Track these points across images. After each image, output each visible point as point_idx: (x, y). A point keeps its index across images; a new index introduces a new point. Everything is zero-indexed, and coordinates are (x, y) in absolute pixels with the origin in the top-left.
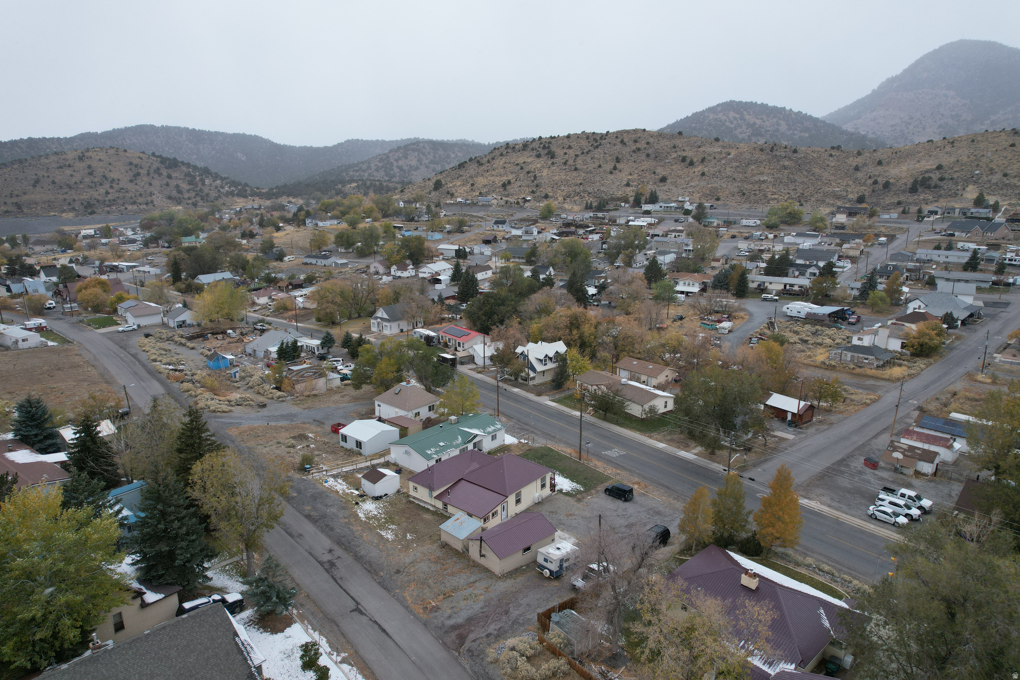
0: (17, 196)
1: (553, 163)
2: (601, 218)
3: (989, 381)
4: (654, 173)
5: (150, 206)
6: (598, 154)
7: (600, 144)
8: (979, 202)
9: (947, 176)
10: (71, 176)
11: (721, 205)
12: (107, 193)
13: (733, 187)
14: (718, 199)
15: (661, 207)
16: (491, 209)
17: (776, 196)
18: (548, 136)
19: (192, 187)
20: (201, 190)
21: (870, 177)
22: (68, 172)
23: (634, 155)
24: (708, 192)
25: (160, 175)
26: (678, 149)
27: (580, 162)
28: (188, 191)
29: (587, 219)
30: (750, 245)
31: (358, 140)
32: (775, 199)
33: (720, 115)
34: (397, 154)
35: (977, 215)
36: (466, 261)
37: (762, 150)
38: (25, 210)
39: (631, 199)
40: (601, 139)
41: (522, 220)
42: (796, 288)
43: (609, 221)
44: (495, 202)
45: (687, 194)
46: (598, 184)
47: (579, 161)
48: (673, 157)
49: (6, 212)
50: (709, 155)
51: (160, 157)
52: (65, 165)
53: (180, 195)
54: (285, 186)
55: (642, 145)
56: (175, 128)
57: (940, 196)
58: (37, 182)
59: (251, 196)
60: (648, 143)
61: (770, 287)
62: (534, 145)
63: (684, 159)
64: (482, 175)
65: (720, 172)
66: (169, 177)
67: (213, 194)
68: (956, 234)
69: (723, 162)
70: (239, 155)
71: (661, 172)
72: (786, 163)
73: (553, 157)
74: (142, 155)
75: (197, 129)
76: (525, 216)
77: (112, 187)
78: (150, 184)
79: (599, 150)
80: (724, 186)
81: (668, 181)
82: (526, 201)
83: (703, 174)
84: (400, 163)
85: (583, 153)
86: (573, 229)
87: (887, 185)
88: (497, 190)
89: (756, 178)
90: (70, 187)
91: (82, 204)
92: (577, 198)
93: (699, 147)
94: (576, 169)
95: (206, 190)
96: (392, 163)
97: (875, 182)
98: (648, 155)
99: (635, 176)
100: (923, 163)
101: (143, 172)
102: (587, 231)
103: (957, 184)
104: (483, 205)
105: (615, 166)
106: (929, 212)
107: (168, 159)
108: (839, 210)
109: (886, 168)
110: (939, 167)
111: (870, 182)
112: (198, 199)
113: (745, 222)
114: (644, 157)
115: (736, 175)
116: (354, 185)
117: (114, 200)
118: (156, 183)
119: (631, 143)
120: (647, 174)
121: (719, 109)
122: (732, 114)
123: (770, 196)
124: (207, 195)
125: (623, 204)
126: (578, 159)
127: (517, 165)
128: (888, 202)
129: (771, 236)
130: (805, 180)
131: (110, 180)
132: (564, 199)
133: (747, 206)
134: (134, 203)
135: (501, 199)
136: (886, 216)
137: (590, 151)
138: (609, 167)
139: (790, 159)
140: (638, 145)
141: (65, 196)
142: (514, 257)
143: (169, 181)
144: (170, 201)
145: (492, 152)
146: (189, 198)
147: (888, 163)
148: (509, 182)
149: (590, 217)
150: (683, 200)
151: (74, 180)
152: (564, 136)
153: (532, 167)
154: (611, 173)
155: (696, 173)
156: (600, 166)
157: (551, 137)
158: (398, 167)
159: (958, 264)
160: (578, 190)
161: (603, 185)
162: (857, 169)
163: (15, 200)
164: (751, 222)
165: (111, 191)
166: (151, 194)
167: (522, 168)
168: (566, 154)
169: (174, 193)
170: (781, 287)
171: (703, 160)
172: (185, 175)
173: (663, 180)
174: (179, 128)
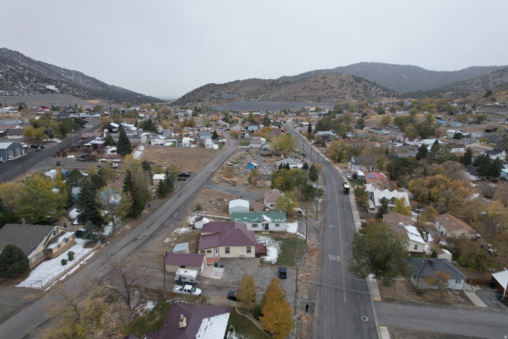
0: (296, 93)
5: (343, 99)
10: (317, 85)
12: (328, 93)
19: (365, 91)
20: (368, 93)
22: (317, 84)
25: (352, 85)
28: (362, 93)
31: (477, 67)
34: (495, 75)
38: (297, 99)
49: (291, 100)
51: (356, 77)
52: (316, 81)
53: (358, 95)
54: (412, 92)
56: (376, 63)
58: (305, 88)
59: (392, 97)
66: (356, 86)
67: (373, 95)
70: (404, 76)
74: (348, 76)
75: (386, 63)
77: (330, 90)
78: (346, 89)
84: (495, 80)
90: (315, 90)
91: (317, 97)
95: (371, 93)
96: (489, 80)
101: (345, 84)
107: (358, 78)
112: (365, 97)
116: (451, 93)
117: (329, 96)
118: (349, 89)
124: (370, 95)
131: (331, 87)
134: (337, 98)
141: (312, 94)
143: (355, 88)
144: (353, 98)
146: (361, 97)
151: (318, 87)
158: (493, 83)
163: (295, 95)
165: (329, 92)
166: (345, 94)
169: (356, 94)
172: (364, 86)
174: (378, 63)
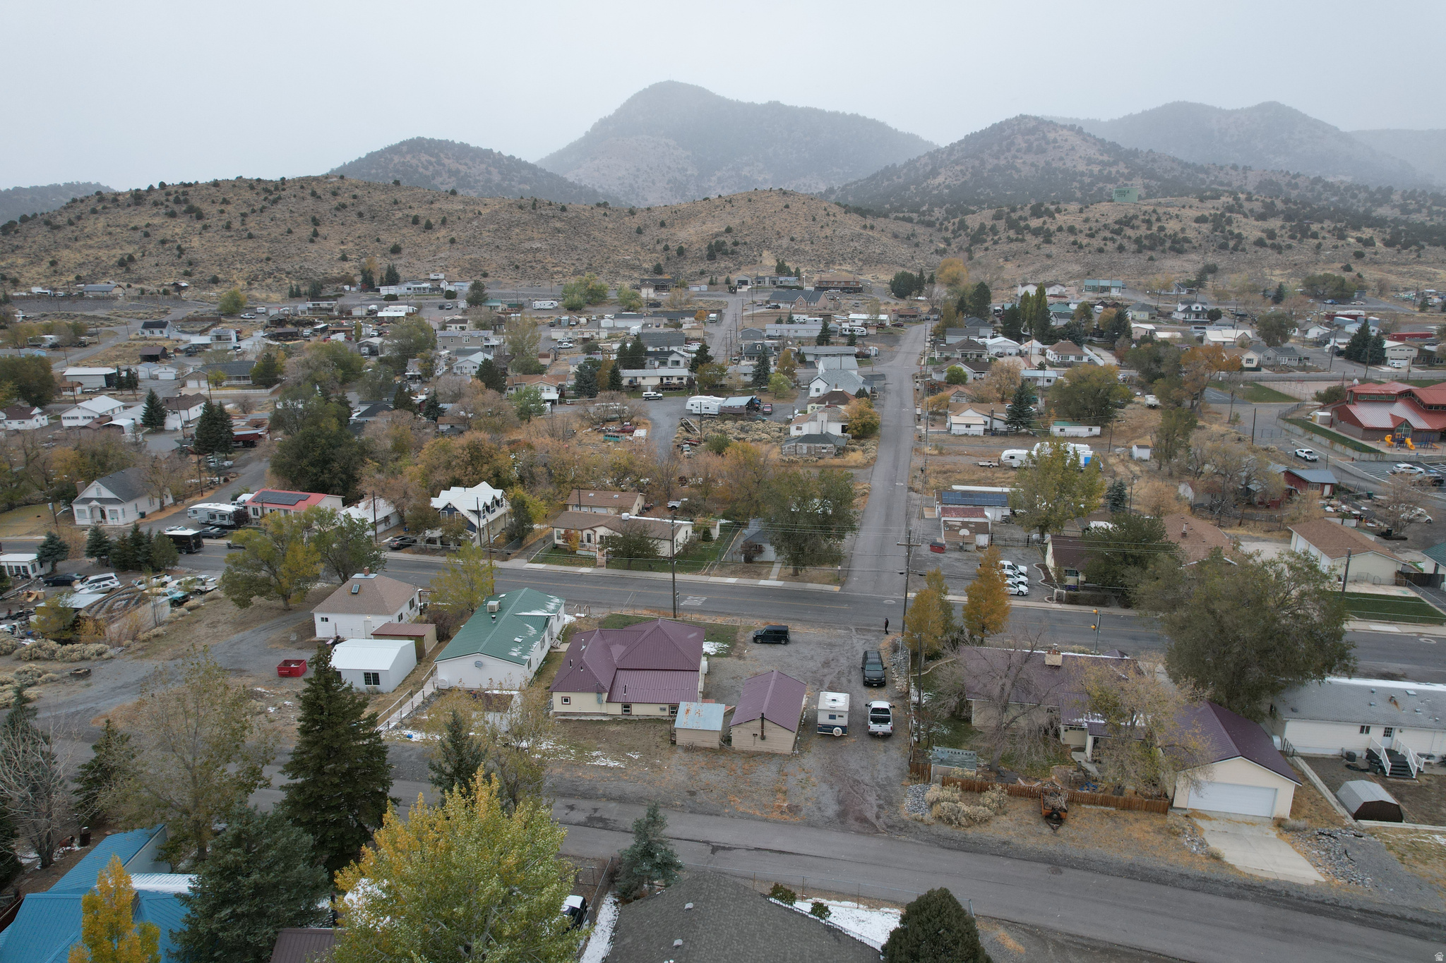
1: (205, 227)
2: (326, 309)
3: (936, 452)
4: (378, 240)
6: (279, 211)
7: (280, 198)
8: (781, 269)
9: (739, 239)
11: (491, 284)
13: (500, 258)
14: (485, 275)
15: (409, 289)
16: (116, 303)
17: (559, 269)
18: (177, 182)
21: (658, 242)
23: (338, 214)
24: (468, 266)
26: (401, 206)
27: (252, 225)
29: (303, 312)
30: (566, 333)
32: (558, 272)
33: (409, 157)
35: (786, 284)
36: (137, 392)
37: (521, 207)
39: (359, 279)
40: (277, 188)
41: (190, 320)
42: (675, 381)
43: (341, 312)
44: (118, 291)
45: (439, 269)
46: (297, 258)
47: (252, 223)
48: (397, 217)
50: (450, 214)
55: (345, 198)
57: (741, 263)
60: (355, 197)
61: (644, 383)
62: (154, 196)
63: (416, 221)
64: (67, 247)
65: (475, 237)
68: (781, 305)
69: (475, 223)
71: (390, 240)
72: (558, 225)
73: (200, 217)
76: (192, 313)
79: (280, 206)
80: (487, 256)
81: (403, 252)
82: (179, 288)
83: (453, 241)
85: (253, 211)
86: (290, 328)
87: (681, 252)
88: (112, 272)
89: (527, 245)
92: (269, 281)
93: (432, 203)
94: (250, 236)
97: (666, 248)
98: (360, 215)
99: (351, 245)
100: (709, 225)
102: (316, 330)
103: (751, 249)
104: (97, 298)
105: (315, 230)
106: (739, 281)
108: (644, 284)
109: (672, 231)
110: (729, 230)
111: (660, 247)
113: (538, 304)
114: (354, 217)
115: (498, 242)
119: (328, 196)
120: (368, 242)
121: (405, 148)
122: (425, 158)
123: (551, 270)
125: (347, 287)
126: (248, 220)
127: (135, 229)
128: (689, 272)
129: (583, 320)
130: (587, 246)
132: (249, 284)
133: (525, 283)
135: (129, 286)
136: (696, 289)
137: (264, 207)
138: (306, 231)
139: (560, 220)
140: (340, 200)
142: (229, 378)
145: (68, 207)
147: (672, 225)
148: (131, 259)
149: (309, 309)
150: (436, 277)
152: (207, 184)
153: (168, 233)
154: (312, 241)
155: (442, 240)
156: (290, 232)
157: (184, 185)
159: (810, 338)
160: (267, 269)
161: (305, 260)
162: (639, 231)
164: (546, 304)
167: (147, 235)
168: (222, 212)
170: (657, 382)
171: (444, 222)
173: (396, 250)
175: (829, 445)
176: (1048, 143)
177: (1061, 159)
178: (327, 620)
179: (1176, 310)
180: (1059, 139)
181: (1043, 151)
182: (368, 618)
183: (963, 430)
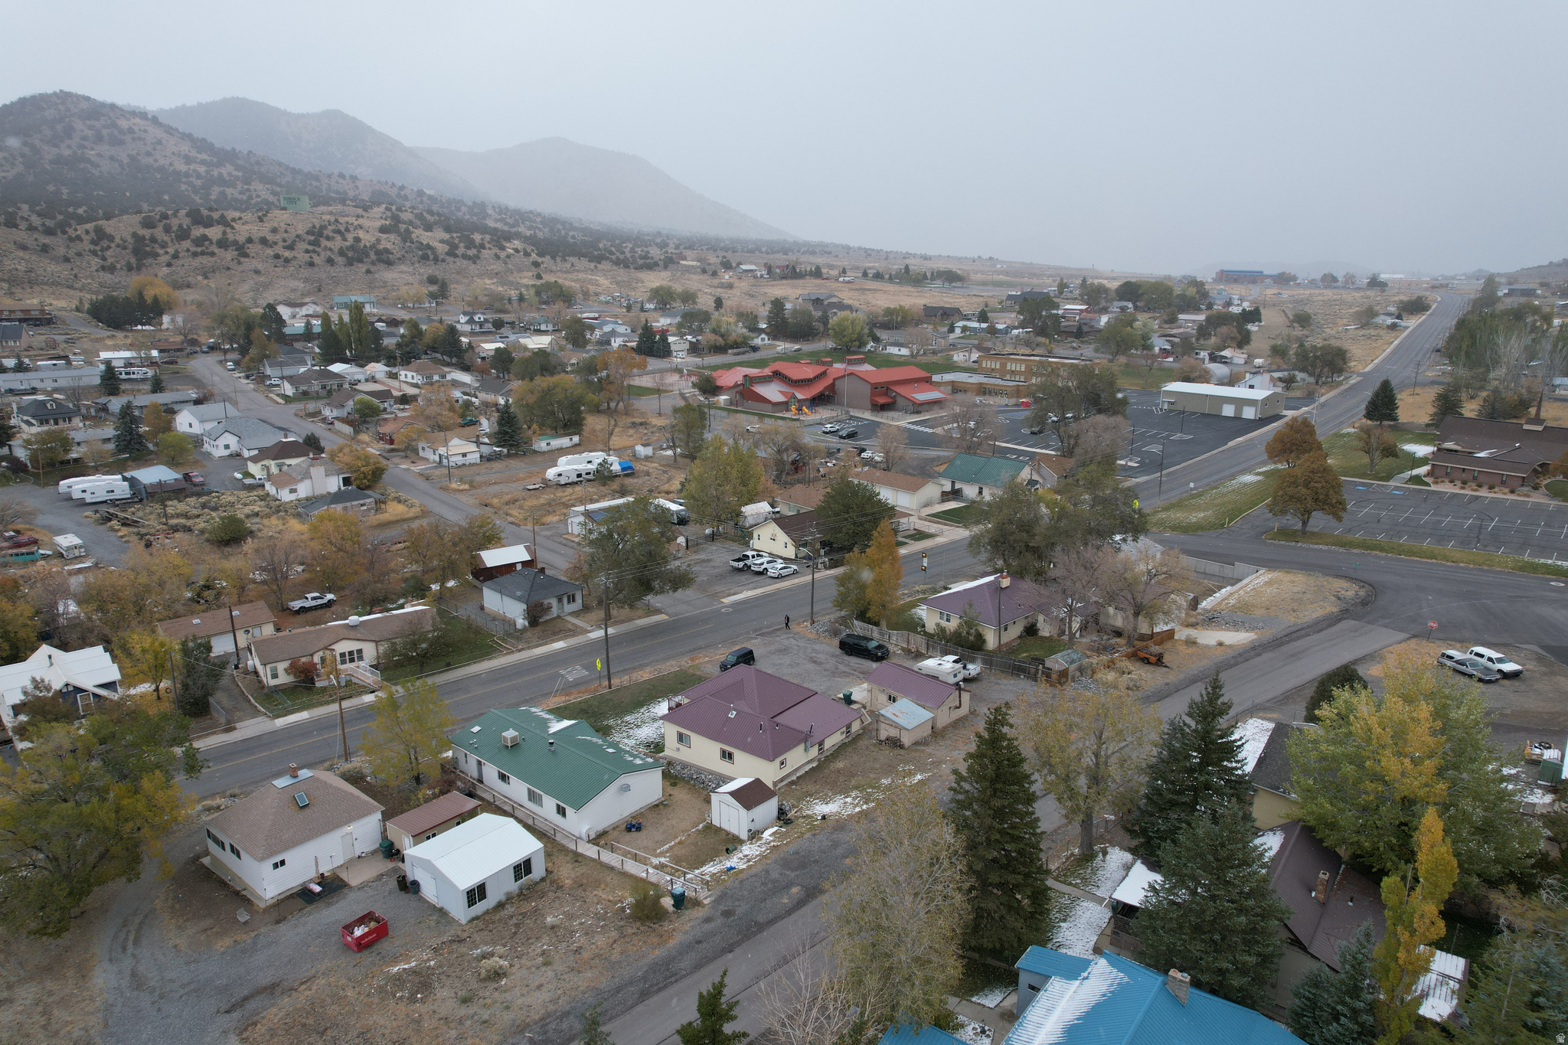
175: (368, 501)
176: (121, 132)
177: (149, 154)
178: (283, 863)
179: (459, 322)
180: (136, 128)
181: (121, 143)
182: (348, 829)
183: (459, 460)
